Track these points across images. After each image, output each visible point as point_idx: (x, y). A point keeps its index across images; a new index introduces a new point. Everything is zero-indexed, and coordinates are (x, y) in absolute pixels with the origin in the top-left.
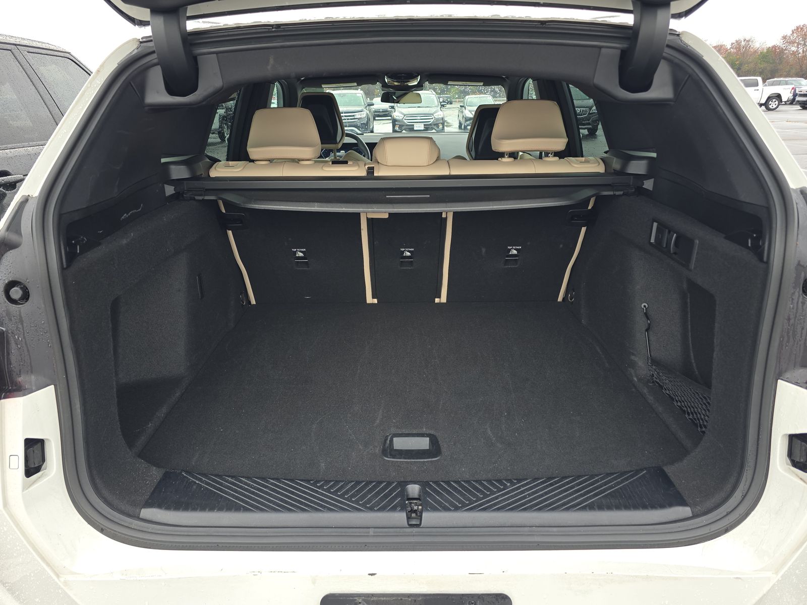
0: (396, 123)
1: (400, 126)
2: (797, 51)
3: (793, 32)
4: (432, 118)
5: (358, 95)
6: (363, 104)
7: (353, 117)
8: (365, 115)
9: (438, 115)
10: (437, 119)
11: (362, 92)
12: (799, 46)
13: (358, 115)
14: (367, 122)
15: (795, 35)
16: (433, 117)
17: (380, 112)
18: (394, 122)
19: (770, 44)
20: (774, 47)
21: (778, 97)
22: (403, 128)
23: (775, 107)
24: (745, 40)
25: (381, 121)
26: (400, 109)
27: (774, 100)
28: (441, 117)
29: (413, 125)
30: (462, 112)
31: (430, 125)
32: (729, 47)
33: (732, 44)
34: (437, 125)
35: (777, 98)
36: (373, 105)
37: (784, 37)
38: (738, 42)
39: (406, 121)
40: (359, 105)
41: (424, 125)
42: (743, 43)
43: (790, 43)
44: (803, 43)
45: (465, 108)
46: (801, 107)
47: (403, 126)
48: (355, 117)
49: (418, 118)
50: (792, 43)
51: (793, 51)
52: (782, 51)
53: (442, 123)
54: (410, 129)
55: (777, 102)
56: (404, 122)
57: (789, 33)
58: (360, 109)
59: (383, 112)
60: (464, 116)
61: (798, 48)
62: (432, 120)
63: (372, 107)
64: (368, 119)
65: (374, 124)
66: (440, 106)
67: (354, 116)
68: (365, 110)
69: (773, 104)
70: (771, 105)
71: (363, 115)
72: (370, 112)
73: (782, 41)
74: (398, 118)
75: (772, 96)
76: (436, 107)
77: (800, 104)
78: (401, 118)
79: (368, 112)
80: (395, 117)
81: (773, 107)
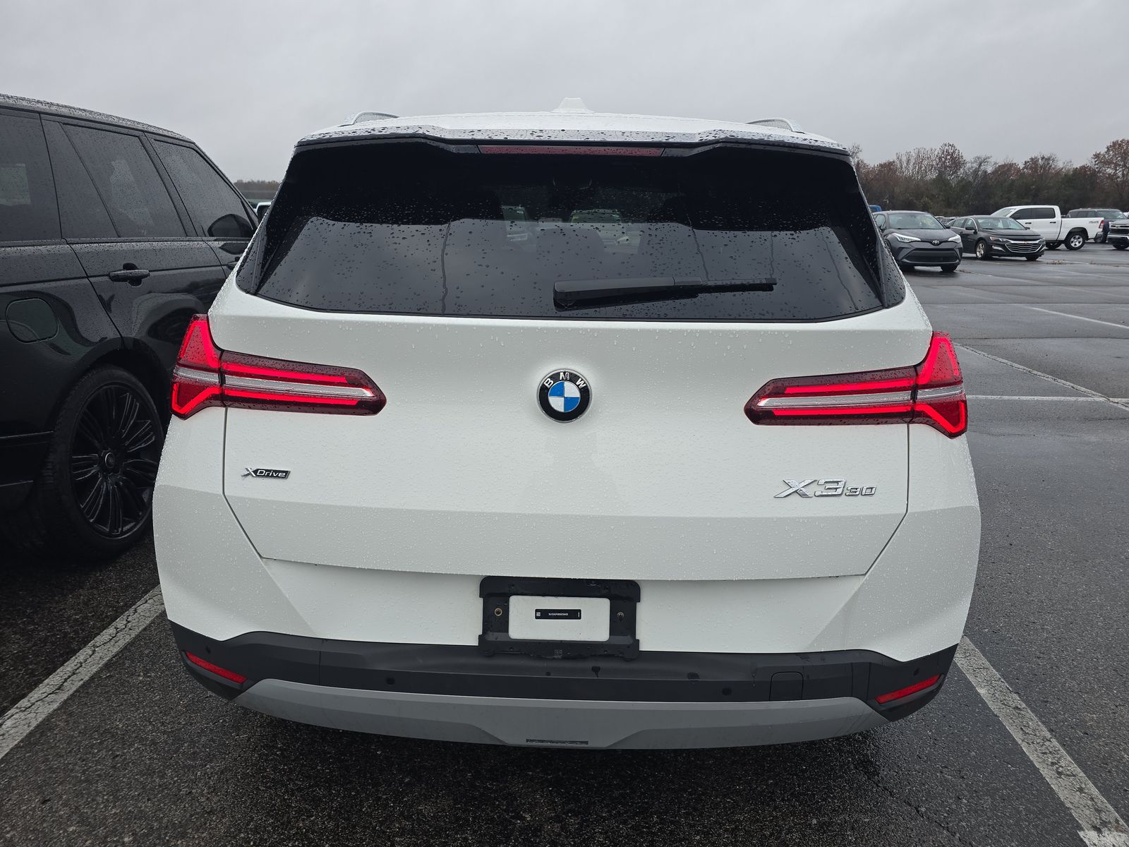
2: (1115, 174)
3: (1108, 150)
12: (1118, 168)
15: (1111, 153)
19: (1077, 164)
20: (1083, 168)
21: (1083, 232)
23: (1078, 245)
24: (1043, 158)
27: (1077, 237)
32: (1021, 166)
33: (1026, 163)
35: (1081, 234)
37: (1097, 156)
38: (1034, 161)
42: (1041, 162)
43: (1104, 163)
44: (1122, 163)
46: (1114, 246)
50: (1108, 163)
51: (1110, 174)
52: (1094, 173)
55: (1081, 240)
57: (1103, 150)
61: (1116, 170)
69: (1076, 243)
70: (1073, 243)
73: (1093, 160)
75: (1074, 230)
77: (1113, 243)
81: (1075, 245)
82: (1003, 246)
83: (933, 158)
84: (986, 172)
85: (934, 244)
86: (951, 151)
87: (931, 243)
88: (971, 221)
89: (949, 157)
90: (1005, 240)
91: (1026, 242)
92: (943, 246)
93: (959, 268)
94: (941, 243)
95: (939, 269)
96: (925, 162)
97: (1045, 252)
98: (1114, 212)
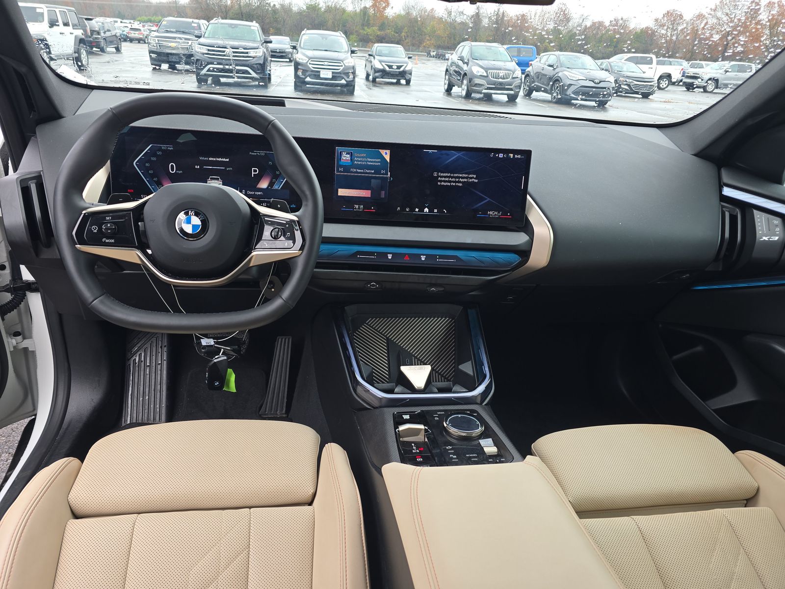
0: (299, 67)
1: (304, 71)
2: (666, 34)
3: (664, 16)
4: (342, 66)
5: (252, 28)
6: (259, 40)
7: (247, 55)
8: (261, 54)
9: (349, 63)
10: (347, 68)
11: (257, 25)
12: (668, 30)
13: (252, 53)
14: (264, 63)
15: (665, 18)
16: (342, 64)
17: (276, 52)
18: (297, 66)
19: (643, 26)
20: (647, 28)
21: (669, 76)
22: (307, 74)
23: (665, 86)
24: (622, 19)
25: (278, 63)
26: (304, 51)
27: (665, 80)
28: (352, 65)
29: (319, 72)
30: (371, 62)
31: (340, 73)
32: (607, 24)
33: (611, 22)
34: (347, 74)
35: (668, 78)
36: (271, 42)
37: (656, 20)
38: (616, 20)
39: (310, 66)
40: (254, 41)
41: (333, 73)
42: (621, 22)
43: (661, 26)
44: (671, 27)
45: (374, 58)
46: (686, 88)
47: (307, 71)
48: (249, 55)
49: (326, 63)
50: (663, 26)
51: (663, 34)
52: (653, 32)
53: (352, 73)
54: (315, 75)
55: (667, 82)
56: (309, 68)
57: (660, 16)
58: (255, 45)
59: (279, 52)
60: (373, 66)
61: (667, 31)
62: (341, 68)
63: (269, 44)
64: (265, 59)
65: (271, 65)
66: (350, 52)
67: (247, 53)
68: (261, 47)
69: (664, 84)
70: (662, 84)
71: (260, 53)
72: (267, 50)
73: (654, 23)
74: (301, 61)
75: (663, 75)
76: (345, 52)
77: (686, 85)
78: (305, 62)
79: (265, 50)
80: (298, 60)
81: (663, 86)
82: (629, 85)
83: (552, 13)
84: (586, 26)
85: (595, 83)
86: (564, 9)
87: (593, 82)
88: (605, 64)
89: (562, 13)
90: (631, 81)
91: (645, 84)
92: (602, 85)
93: (609, 103)
94: (600, 82)
95: (593, 104)
96: (547, 16)
97: (656, 91)
98: (682, 62)
